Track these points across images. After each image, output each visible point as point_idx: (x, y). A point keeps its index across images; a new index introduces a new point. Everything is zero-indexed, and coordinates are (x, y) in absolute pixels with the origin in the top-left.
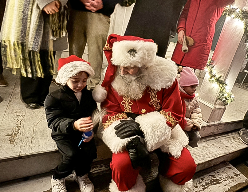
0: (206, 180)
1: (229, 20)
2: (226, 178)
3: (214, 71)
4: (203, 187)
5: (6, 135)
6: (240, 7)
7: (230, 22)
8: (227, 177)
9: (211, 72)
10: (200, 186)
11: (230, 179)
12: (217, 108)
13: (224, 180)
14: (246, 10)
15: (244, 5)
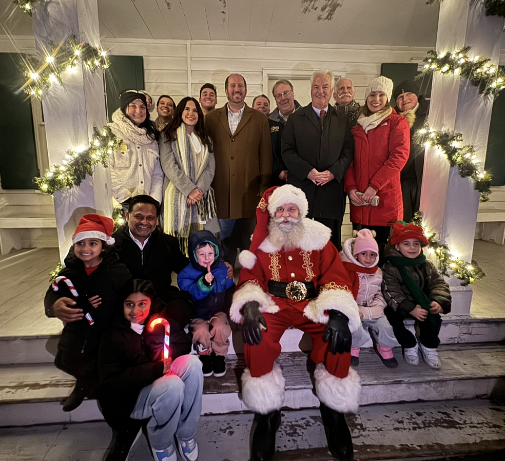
0: (426, 417)
2: (479, 424)
3: (425, 228)
4: (415, 426)
6: (435, 130)
7: (431, 152)
8: (483, 423)
10: (409, 422)
11: (490, 427)
13: (470, 426)
15: (442, 125)
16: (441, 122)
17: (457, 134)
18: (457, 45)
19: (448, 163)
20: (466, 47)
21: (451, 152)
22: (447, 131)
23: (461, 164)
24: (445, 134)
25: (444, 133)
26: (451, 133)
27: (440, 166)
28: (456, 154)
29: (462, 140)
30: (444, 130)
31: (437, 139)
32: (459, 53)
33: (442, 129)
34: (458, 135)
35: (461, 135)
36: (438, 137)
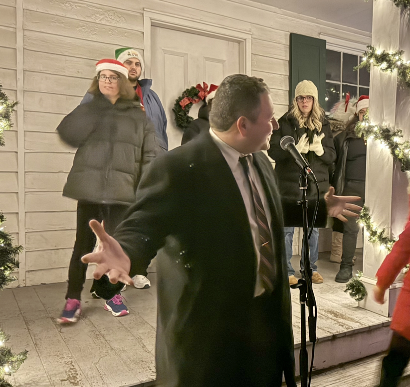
1: (371, 142)
3: (373, 224)
5: (62, 381)
6: (377, 124)
7: (373, 145)
9: (369, 227)
12: (397, 287)
14: (386, 126)
15: (382, 120)
16: (381, 117)
17: (398, 130)
18: (392, 46)
19: (391, 158)
20: (400, 51)
21: (393, 147)
22: (388, 126)
23: (402, 158)
24: (387, 129)
25: (385, 128)
26: (392, 129)
27: (383, 160)
28: (398, 149)
29: (402, 136)
30: (385, 125)
31: (381, 134)
32: (395, 54)
33: (384, 123)
34: (399, 132)
35: (401, 131)
36: (382, 132)
